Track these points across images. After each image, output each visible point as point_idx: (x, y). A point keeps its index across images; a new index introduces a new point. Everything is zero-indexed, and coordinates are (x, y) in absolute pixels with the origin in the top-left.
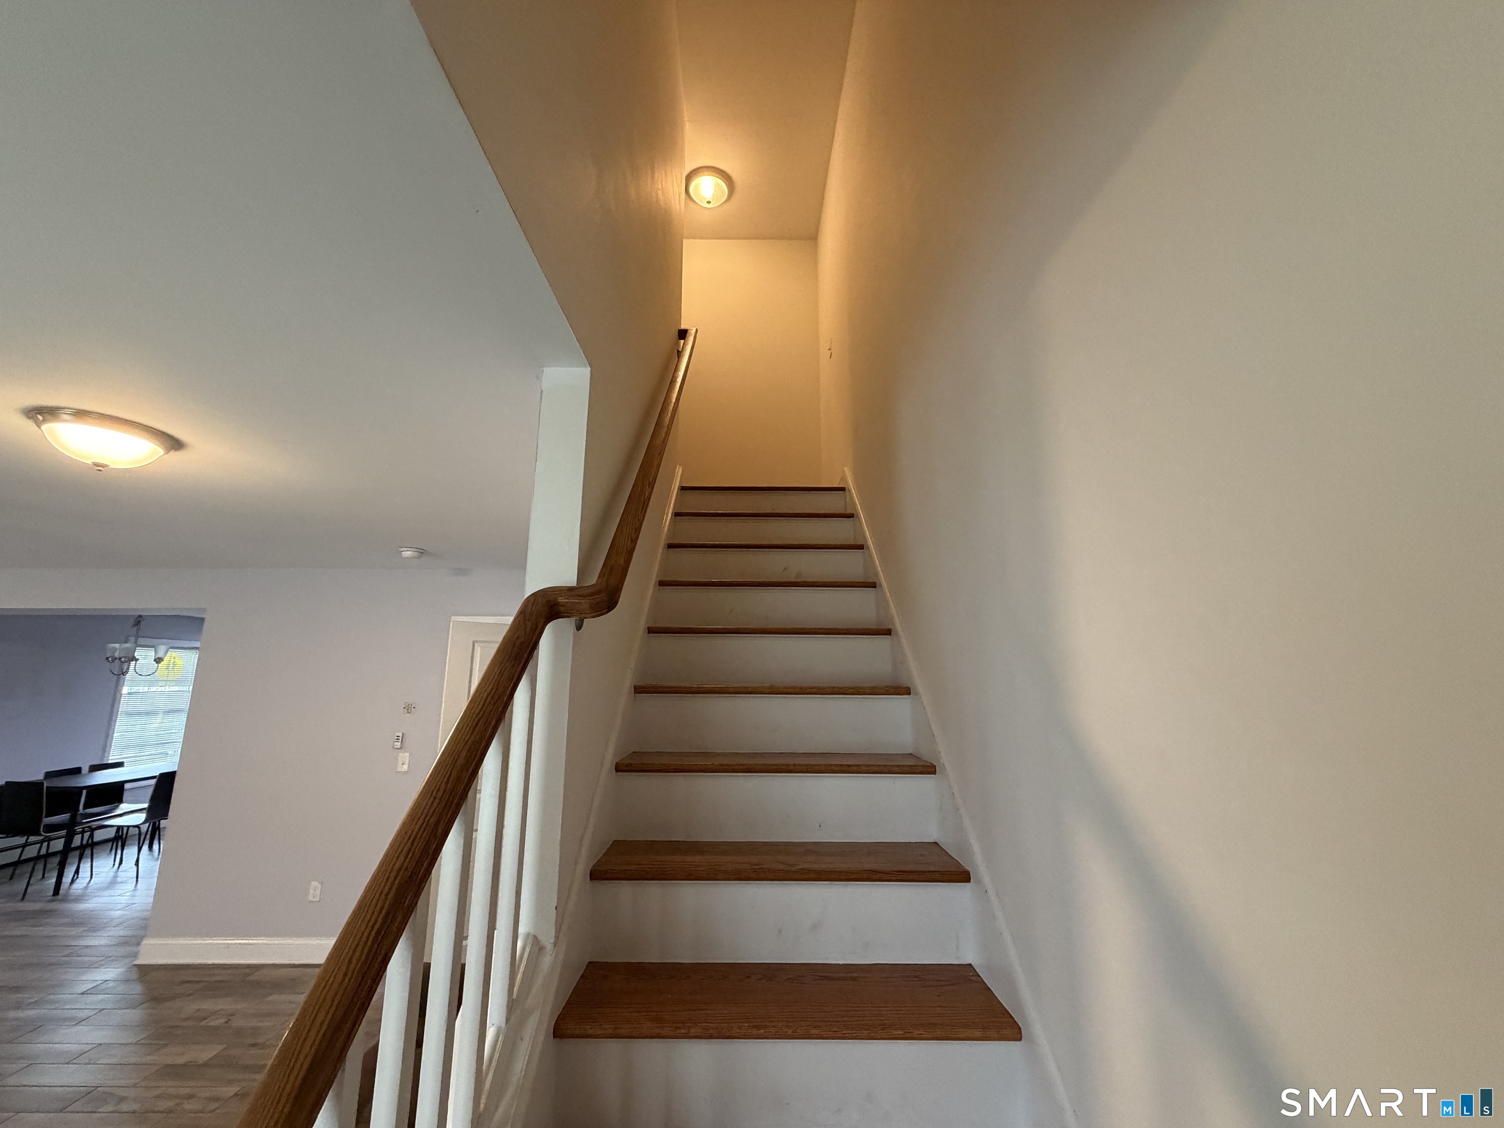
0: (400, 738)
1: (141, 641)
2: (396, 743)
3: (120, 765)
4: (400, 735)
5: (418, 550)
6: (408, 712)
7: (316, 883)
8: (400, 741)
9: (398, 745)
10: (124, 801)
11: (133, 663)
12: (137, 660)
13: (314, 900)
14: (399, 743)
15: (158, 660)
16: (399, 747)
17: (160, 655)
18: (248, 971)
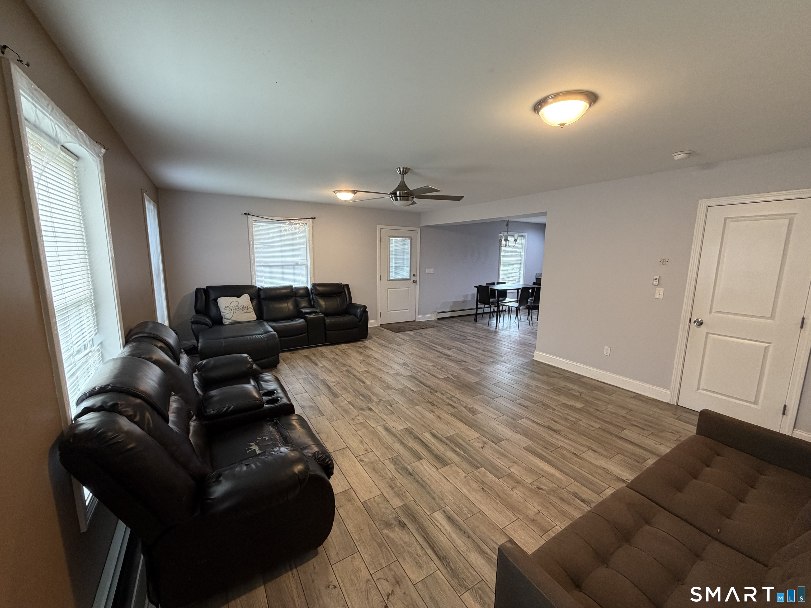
0: (658, 279)
1: (510, 233)
2: (654, 282)
3: (504, 283)
4: (658, 277)
5: (687, 152)
6: (663, 264)
7: (607, 347)
8: (657, 281)
9: (656, 283)
10: (507, 296)
11: (508, 242)
12: (509, 240)
13: (606, 354)
14: (657, 282)
15: (516, 240)
16: (657, 284)
17: (516, 238)
18: (581, 377)
